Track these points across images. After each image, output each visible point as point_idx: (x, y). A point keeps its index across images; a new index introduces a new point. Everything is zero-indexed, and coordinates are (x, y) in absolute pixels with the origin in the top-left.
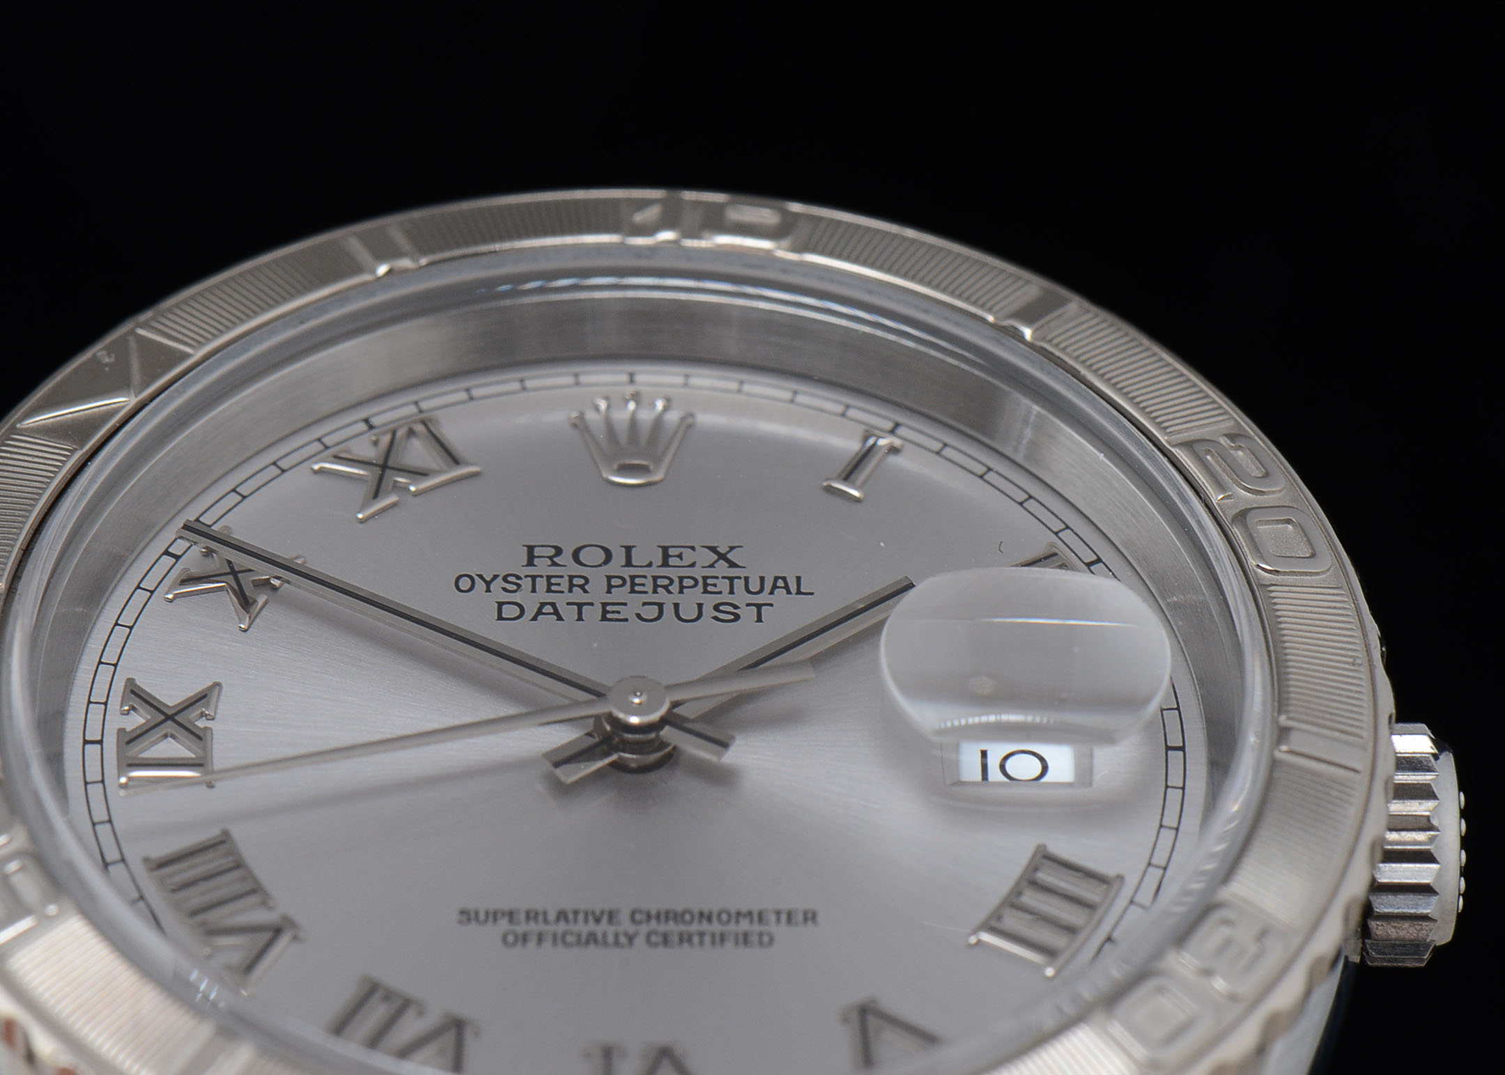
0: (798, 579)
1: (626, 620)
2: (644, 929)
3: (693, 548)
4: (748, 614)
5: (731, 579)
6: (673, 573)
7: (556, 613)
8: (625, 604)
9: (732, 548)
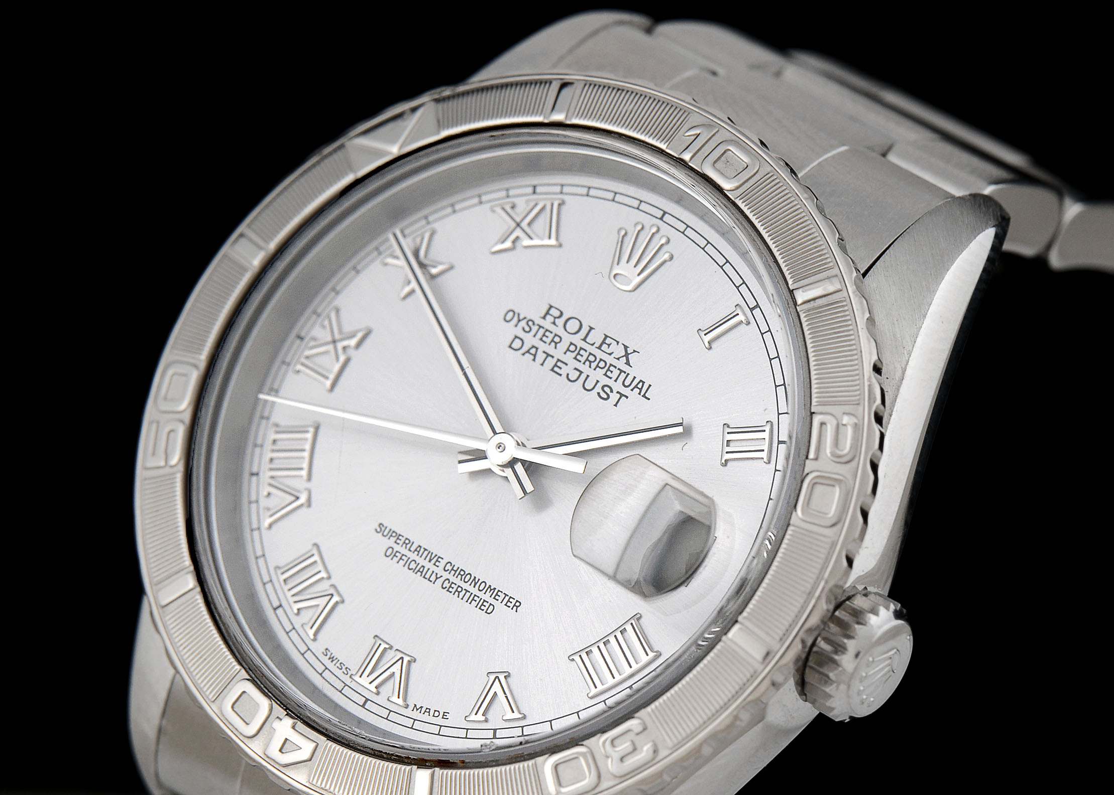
0: (650, 386)
1: (560, 375)
2: (446, 575)
3: (618, 343)
4: (614, 397)
5: (621, 371)
6: (599, 355)
7: (535, 356)
8: (566, 364)
9: (634, 351)
